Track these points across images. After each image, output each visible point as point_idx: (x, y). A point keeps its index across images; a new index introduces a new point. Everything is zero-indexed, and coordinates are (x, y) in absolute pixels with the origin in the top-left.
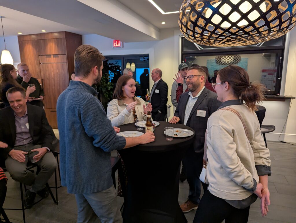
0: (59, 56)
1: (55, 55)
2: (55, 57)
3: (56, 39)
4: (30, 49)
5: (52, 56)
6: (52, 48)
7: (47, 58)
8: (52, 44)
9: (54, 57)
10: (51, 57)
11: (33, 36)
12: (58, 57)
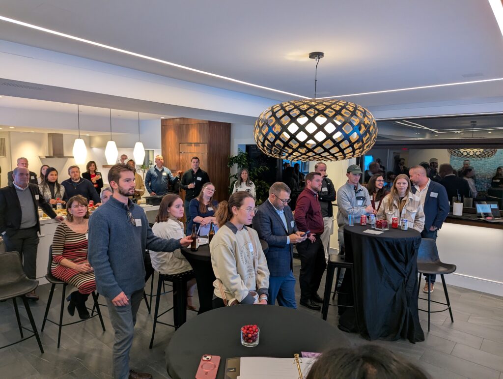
0: (200, 144)
1: (197, 144)
2: (196, 146)
3: (198, 125)
4: (171, 135)
5: (193, 144)
6: (194, 135)
7: (188, 147)
8: (194, 130)
9: (194, 146)
10: (191, 146)
11: (178, 120)
12: (199, 146)
